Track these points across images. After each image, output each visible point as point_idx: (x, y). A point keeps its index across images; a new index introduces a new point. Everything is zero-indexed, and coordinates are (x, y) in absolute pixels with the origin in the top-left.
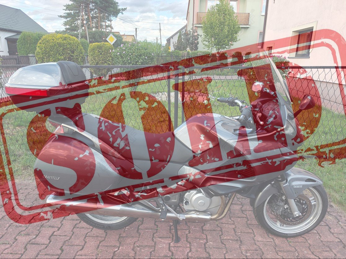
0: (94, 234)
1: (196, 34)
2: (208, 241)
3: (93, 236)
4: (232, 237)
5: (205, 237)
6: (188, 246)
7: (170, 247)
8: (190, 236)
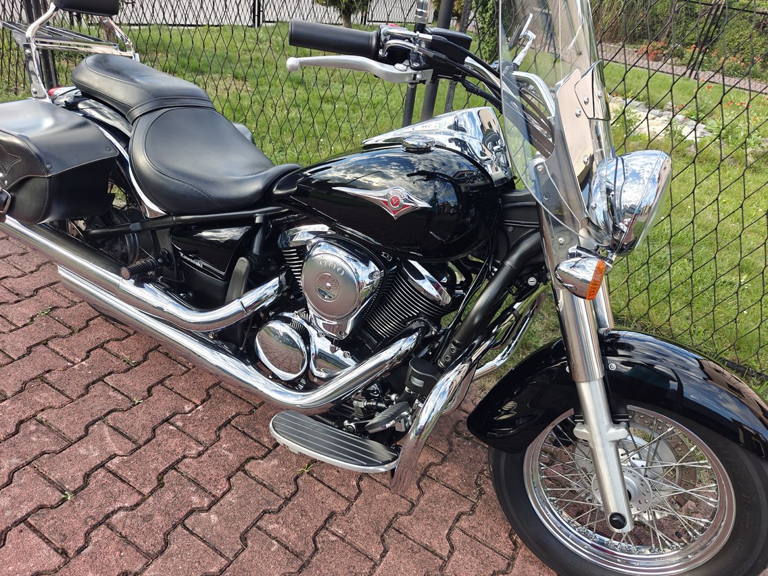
2: (214, 508)
4: (293, 536)
5: (219, 493)
6: (146, 491)
7: (102, 465)
8: (186, 467)
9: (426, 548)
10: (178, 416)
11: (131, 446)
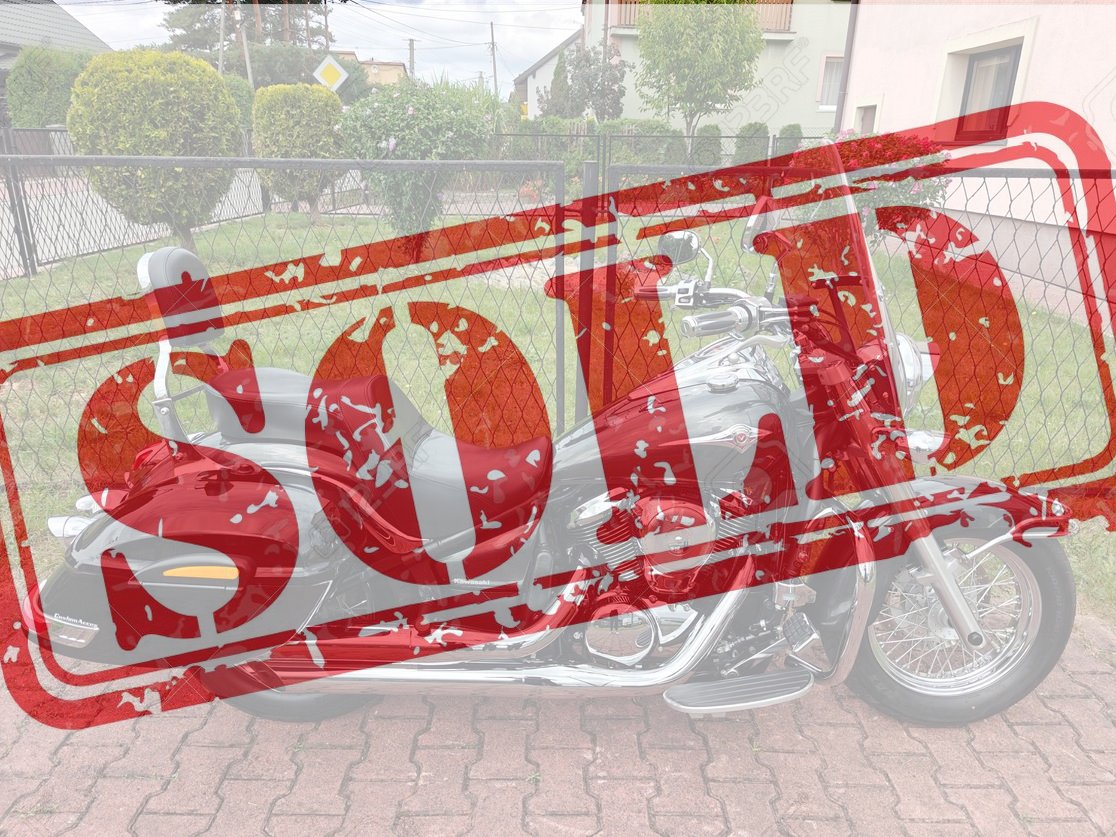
0: (300, 804)
1: (615, 61)
2: (732, 825)
3: (298, 811)
4: (815, 808)
5: (718, 810)
8: (664, 807)
9: (909, 754)
10: (592, 768)
11: (590, 821)
